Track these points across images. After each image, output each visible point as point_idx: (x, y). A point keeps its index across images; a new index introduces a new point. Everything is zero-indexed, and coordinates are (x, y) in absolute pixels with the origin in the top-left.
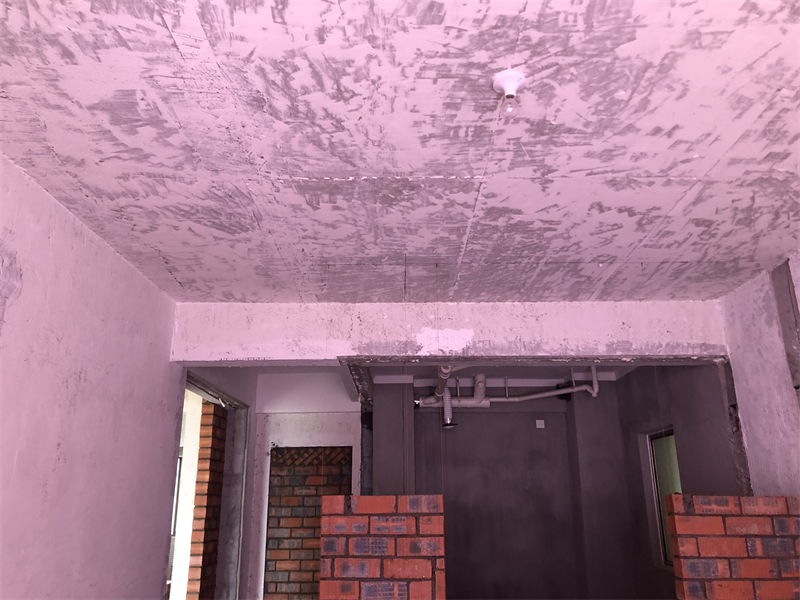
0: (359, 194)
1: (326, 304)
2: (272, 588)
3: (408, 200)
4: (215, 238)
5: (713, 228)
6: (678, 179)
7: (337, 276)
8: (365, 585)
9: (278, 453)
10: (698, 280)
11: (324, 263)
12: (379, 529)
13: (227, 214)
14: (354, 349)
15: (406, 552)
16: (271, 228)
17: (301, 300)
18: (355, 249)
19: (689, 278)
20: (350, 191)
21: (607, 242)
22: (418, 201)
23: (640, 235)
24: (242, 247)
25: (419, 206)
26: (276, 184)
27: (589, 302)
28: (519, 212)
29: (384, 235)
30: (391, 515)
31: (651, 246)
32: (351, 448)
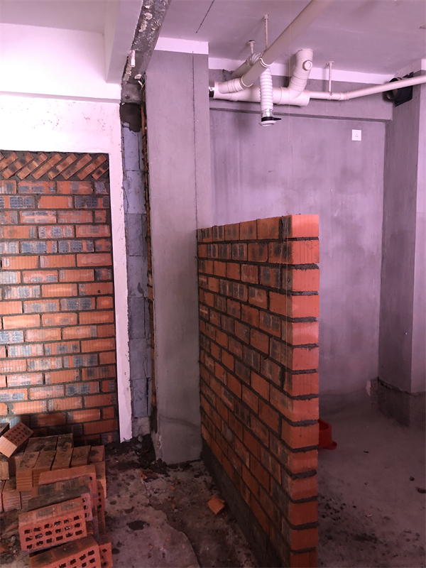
32: (107, 155)
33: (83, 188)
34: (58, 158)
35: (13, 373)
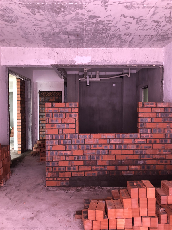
0: (47, 9)
1: (47, 48)
2: (41, 127)
3: (64, 12)
4: (6, 25)
5: (159, 23)
6: (147, 6)
7: (47, 39)
8: (57, 125)
9: (41, 93)
10: (157, 41)
11: (43, 34)
12: (61, 111)
13: (6, 16)
14: (56, 62)
15: (68, 116)
16: (22, 21)
17: (39, 47)
18: (51, 30)
19: (154, 41)
20: (44, 8)
21: (128, 28)
22: (67, 13)
23: (138, 26)
24: (15, 28)
25: (68, 14)
26: (19, 5)
27: (126, 48)
28: (99, 17)
29: (59, 25)
30: (64, 108)
31: (141, 30)
32: (61, 92)
33: (57, 98)
34: (53, 92)
35: (43, 131)
